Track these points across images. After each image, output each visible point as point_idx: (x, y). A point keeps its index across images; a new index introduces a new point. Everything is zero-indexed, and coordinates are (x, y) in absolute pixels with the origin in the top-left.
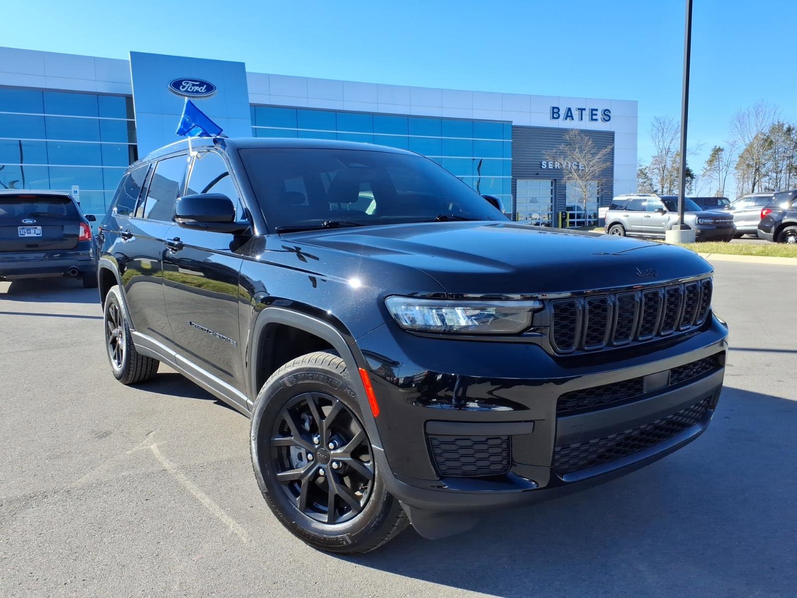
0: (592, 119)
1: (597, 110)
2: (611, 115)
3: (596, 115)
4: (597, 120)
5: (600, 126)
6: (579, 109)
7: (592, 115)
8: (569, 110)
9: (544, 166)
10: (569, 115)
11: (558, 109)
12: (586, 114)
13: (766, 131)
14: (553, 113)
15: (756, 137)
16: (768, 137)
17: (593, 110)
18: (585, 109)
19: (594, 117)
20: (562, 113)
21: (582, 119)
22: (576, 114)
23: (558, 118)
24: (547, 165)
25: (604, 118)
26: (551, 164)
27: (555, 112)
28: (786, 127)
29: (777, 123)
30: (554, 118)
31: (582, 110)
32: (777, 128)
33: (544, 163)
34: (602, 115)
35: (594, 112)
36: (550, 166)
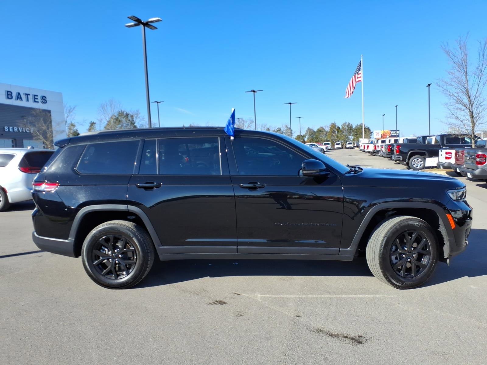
0: (35, 102)
1: (37, 96)
2: (47, 99)
3: (37, 99)
4: (38, 102)
5: (40, 106)
6: (26, 94)
7: (35, 98)
8: (19, 94)
9: (6, 130)
10: (19, 97)
11: (11, 92)
12: (30, 98)
13: (116, 114)
14: (8, 95)
15: (111, 118)
16: (118, 118)
17: (35, 96)
18: (29, 95)
19: (36, 100)
20: (14, 95)
21: (28, 100)
22: (24, 97)
23: (12, 98)
24: (9, 129)
25: (43, 102)
26: (11, 128)
27: (9, 95)
28: (125, 113)
29: (120, 111)
30: (8, 98)
31: (27, 95)
32: (121, 114)
33: (6, 128)
34: (41, 99)
35: (36, 97)
36: (11, 130)
